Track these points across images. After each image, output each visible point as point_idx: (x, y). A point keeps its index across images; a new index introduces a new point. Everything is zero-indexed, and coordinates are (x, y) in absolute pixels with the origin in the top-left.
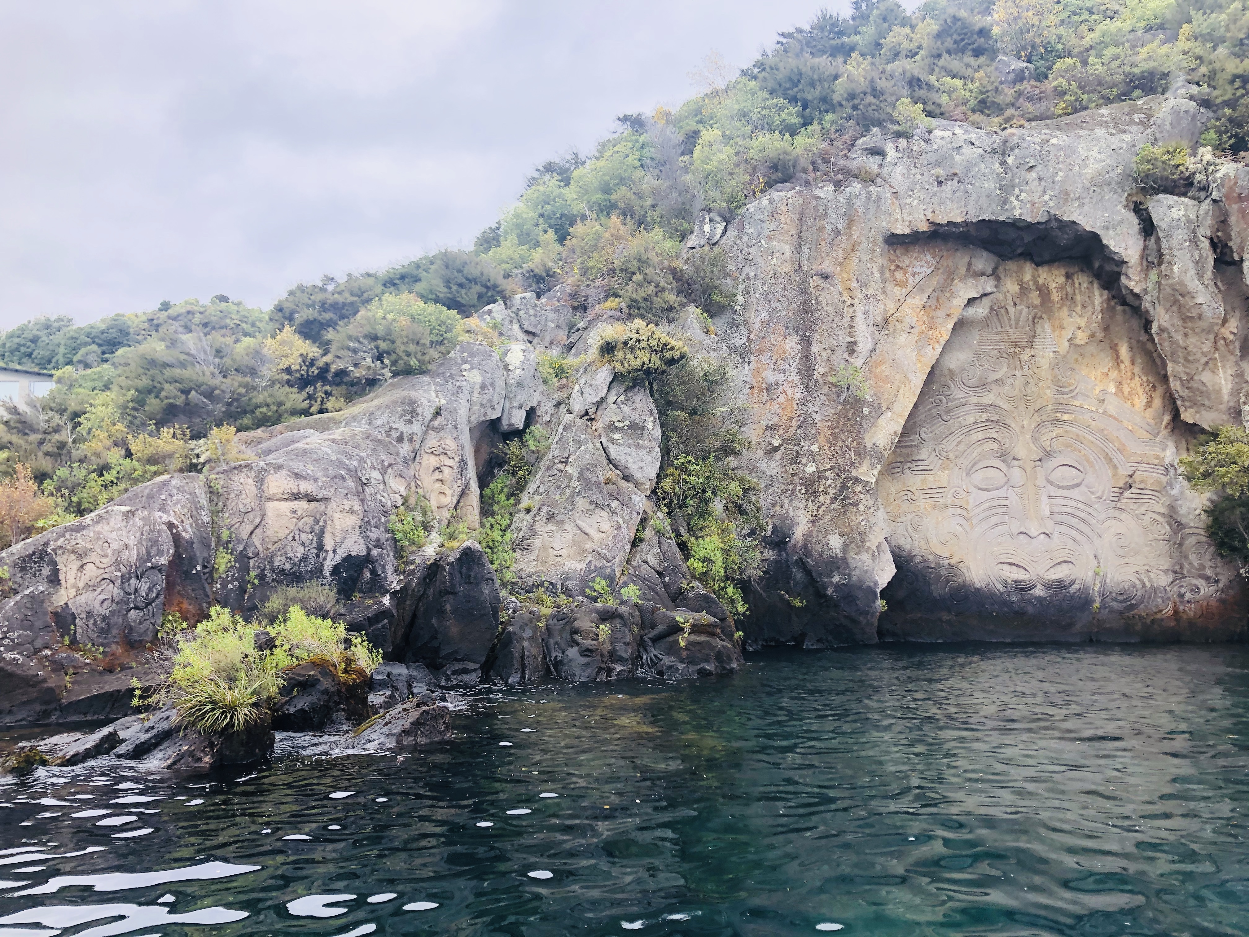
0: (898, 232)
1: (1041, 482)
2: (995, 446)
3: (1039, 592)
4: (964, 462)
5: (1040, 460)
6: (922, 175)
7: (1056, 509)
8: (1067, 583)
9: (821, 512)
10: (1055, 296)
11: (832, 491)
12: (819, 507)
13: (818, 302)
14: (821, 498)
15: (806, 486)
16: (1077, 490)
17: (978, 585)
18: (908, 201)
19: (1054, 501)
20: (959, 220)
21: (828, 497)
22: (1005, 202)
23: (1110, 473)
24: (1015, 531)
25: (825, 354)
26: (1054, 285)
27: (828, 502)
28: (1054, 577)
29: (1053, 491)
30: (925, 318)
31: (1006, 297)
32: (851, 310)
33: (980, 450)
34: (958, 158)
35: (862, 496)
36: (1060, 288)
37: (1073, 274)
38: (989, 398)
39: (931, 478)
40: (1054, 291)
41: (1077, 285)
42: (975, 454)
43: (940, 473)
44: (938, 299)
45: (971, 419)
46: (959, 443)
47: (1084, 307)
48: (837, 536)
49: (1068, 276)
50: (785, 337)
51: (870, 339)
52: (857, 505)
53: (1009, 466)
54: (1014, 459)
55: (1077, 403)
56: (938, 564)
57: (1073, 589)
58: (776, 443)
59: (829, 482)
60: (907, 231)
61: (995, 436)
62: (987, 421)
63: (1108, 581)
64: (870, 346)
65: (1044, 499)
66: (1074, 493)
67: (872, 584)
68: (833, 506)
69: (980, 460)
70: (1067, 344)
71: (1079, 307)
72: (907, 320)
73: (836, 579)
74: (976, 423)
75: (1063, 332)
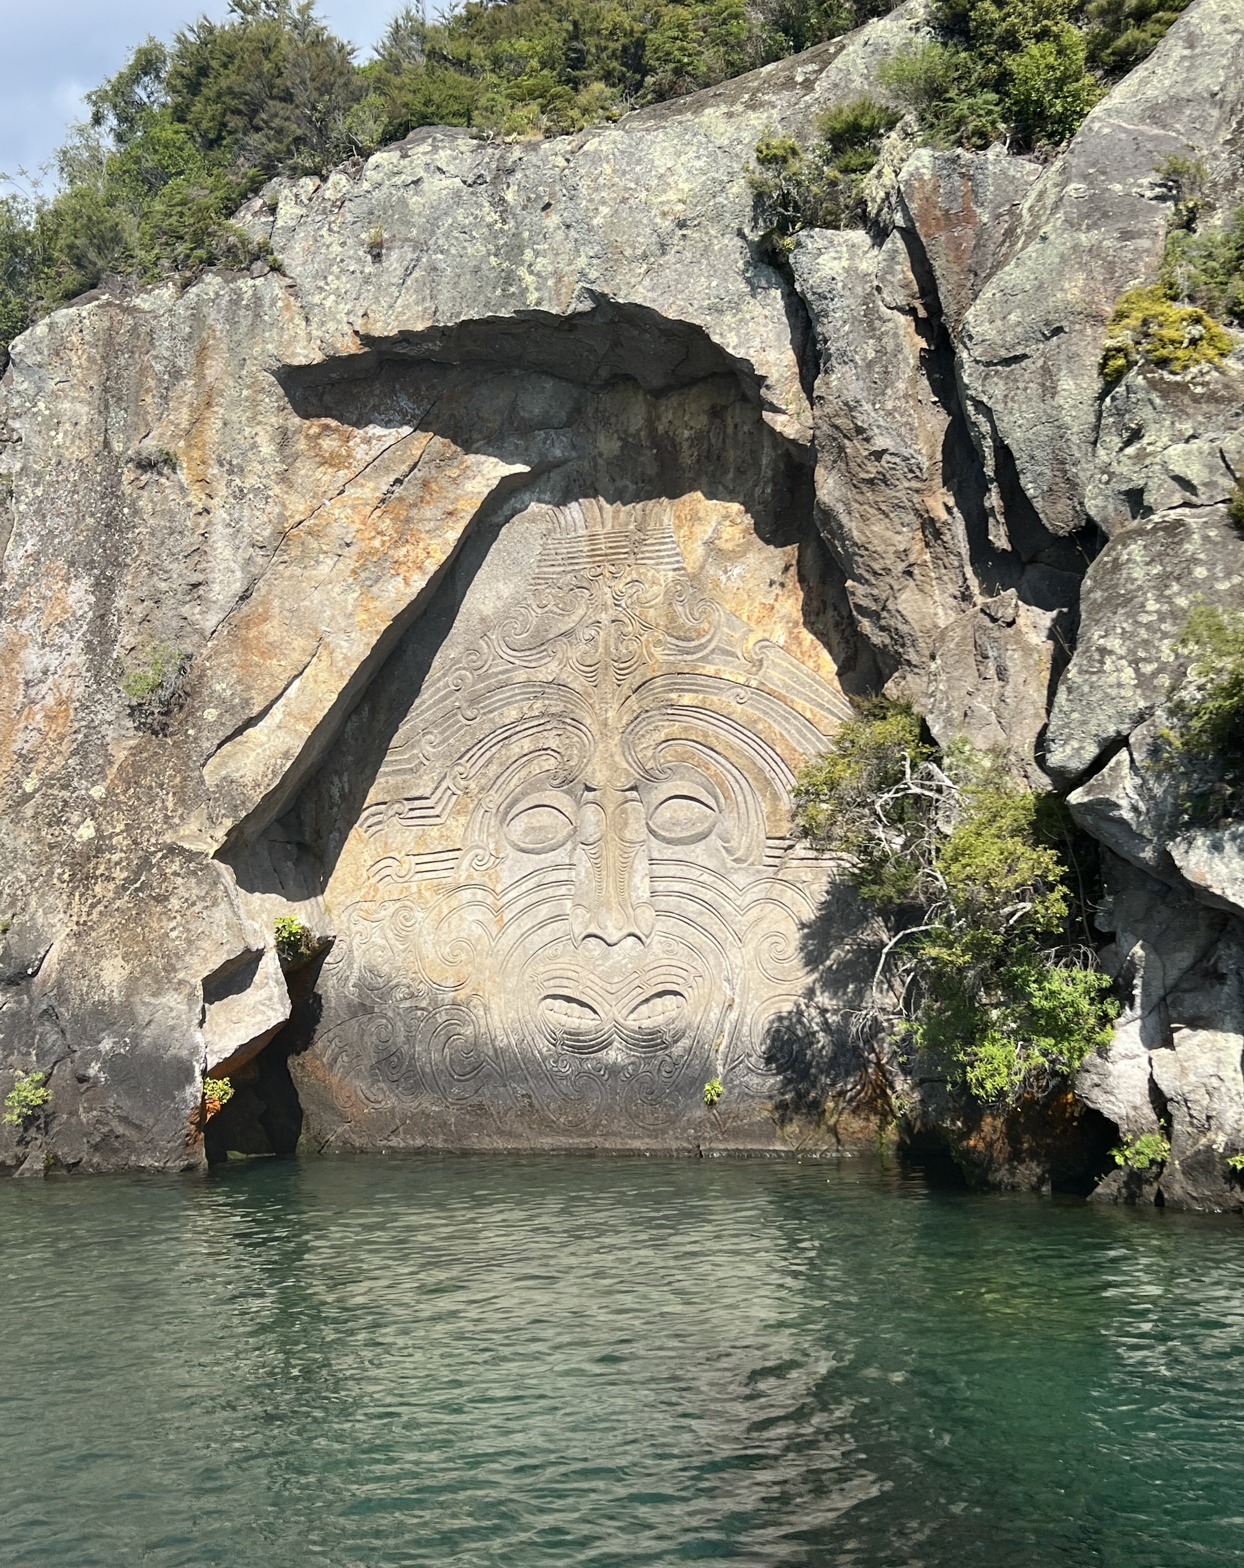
0: (299, 361)
1: (636, 830)
2: (551, 763)
3: (614, 1055)
4: (494, 799)
5: (634, 788)
6: (343, 244)
7: (660, 886)
8: (668, 1038)
9: (95, 916)
10: (687, 458)
11: (120, 875)
12: (93, 906)
13: (136, 512)
14: (98, 889)
15: (72, 865)
16: (702, 845)
17: (502, 1041)
18: (317, 299)
19: (659, 870)
20: (420, 327)
21: (111, 886)
22: (509, 278)
23: (765, 807)
24: (579, 931)
25: (139, 611)
26: (687, 434)
27: (111, 895)
28: (646, 1024)
29: (657, 849)
30: (386, 524)
31: (595, 467)
32: (203, 520)
33: (523, 773)
34: (414, 201)
35: (179, 881)
36: (698, 439)
37: (725, 408)
38: (549, 670)
39: (434, 832)
40: (685, 445)
41: (730, 430)
42: (515, 781)
43: (451, 822)
44: (425, 484)
45: (513, 714)
46: (489, 761)
47: (740, 472)
48: (119, 961)
49: (716, 413)
50: (68, 581)
51: (239, 574)
52: (166, 899)
53: (579, 804)
54: (589, 789)
55: (710, 669)
56: (434, 1001)
57: (677, 1050)
58: (29, 786)
59: (115, 857)
60: (317, 357)
61: (553, 743)
62: (543, 714)
63: (745, 1030)
64: (238, 587)
65: (641, 866)
66: (698, 852)
67: (184, 1053)
68: (118, 903)
69: (525, 794)
70: (700, 551)
71: (731, 475)
72: (336, 530)
73: (106, 1045)
74: (522, 719)
75: (698, 528)
